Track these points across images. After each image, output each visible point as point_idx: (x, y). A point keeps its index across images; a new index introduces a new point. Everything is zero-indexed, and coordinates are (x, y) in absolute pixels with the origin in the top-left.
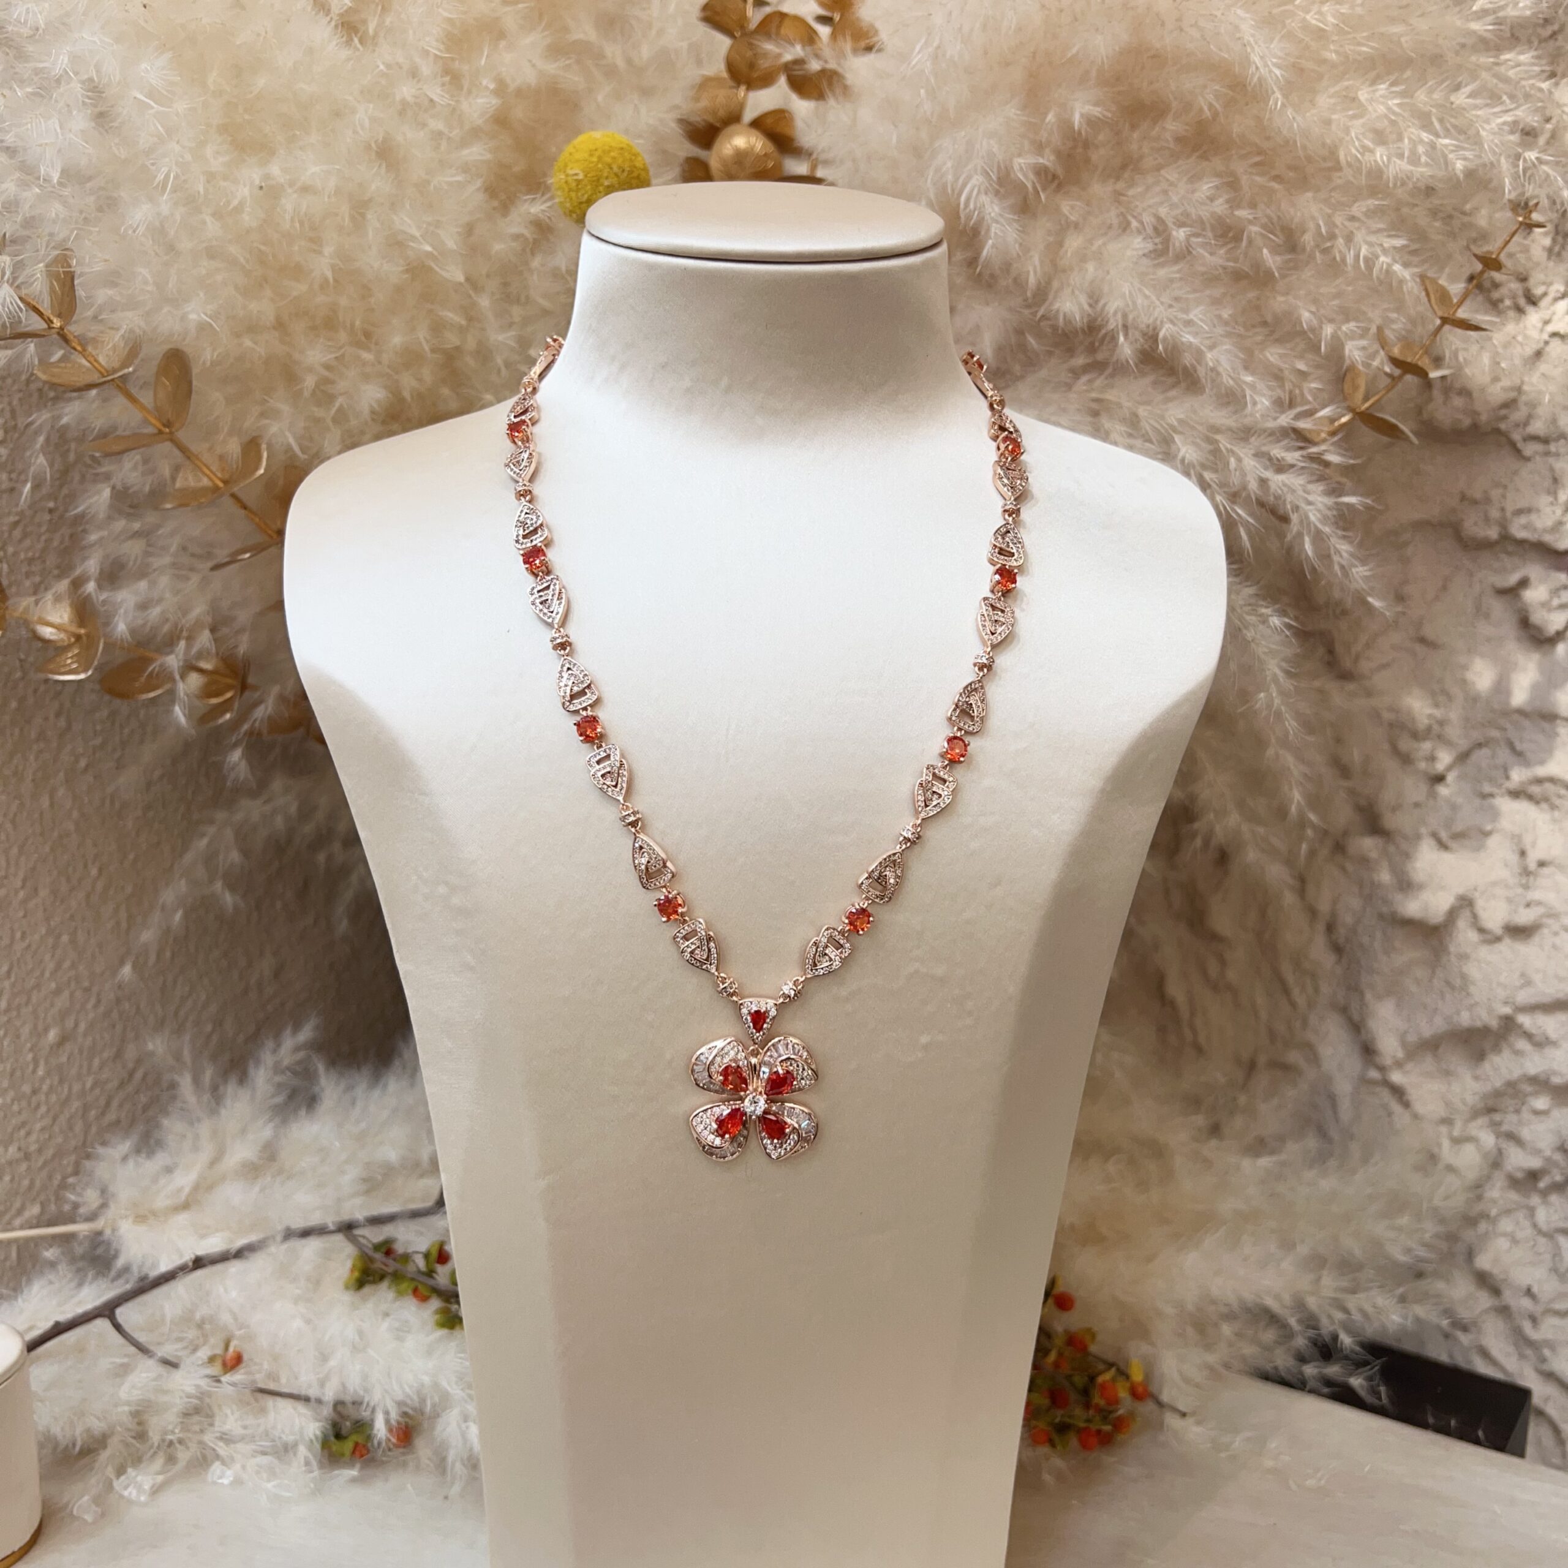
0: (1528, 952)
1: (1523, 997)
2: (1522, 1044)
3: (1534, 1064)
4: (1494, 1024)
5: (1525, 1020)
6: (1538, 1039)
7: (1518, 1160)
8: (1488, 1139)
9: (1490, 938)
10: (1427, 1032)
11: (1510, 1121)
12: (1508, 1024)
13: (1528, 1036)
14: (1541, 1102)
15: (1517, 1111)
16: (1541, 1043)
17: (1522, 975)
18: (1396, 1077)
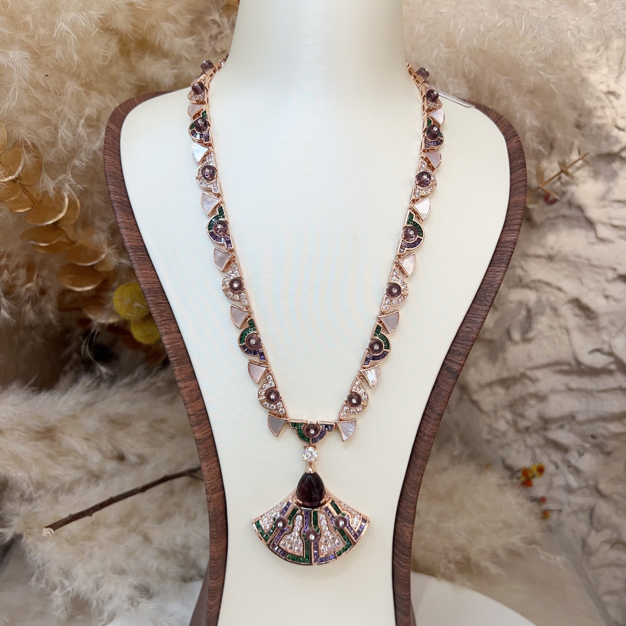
0: (531, 347)
1: (529, 364)
2: (527, 382)
3: (532, 388)
4: (518, 375)
5: (529, 373)
6: (533, 378)
7: (523, 424)
8: (509, 416)
9: (516, 343)
10: (489, 380)
11: (519, 410)
12: (523, 376)
13: (530, 379)
14: (532, 402)
15: (523, 405)
16: (534, 381)
17: (528, 356)
18: (475, 397)
